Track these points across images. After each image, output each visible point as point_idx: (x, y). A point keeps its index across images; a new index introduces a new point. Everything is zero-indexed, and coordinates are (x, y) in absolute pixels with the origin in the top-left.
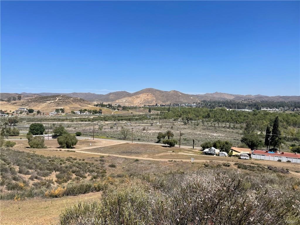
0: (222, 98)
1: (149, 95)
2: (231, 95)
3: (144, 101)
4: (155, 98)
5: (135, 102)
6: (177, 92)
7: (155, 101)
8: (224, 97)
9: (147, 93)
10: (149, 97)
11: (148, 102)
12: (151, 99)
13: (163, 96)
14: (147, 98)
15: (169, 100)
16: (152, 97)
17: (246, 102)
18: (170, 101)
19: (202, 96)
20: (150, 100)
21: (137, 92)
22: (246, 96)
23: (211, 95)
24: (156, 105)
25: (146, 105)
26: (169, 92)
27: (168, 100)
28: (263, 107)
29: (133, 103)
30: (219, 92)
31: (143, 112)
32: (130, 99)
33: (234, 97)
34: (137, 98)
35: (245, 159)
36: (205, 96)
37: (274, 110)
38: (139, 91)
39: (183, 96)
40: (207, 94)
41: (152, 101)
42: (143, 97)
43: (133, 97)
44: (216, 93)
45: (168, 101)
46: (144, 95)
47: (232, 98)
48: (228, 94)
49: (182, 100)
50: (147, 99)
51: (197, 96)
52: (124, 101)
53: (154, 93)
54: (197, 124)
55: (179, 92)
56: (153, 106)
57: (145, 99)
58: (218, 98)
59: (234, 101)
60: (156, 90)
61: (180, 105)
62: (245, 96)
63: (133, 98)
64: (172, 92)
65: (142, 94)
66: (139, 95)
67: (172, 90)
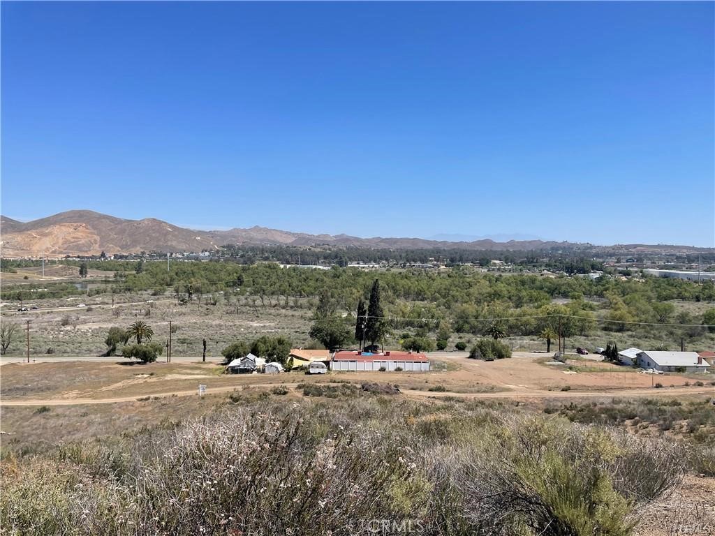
0: (269, 241)
1: (81, 229)
2: (289, 233)
3: (66, 246)
4: (98, 238)
5: (35, 248)
6: (161, 222)
7: (97, 245)
8: (272, 239)
9: (75, 224)
10: (79, 235)
11: (79, 248)
12: (87, 239)
13: (122, 232)
14: (73, 235)
15: (139, 244)
16: (90, 235)
17: (319, 250)
18: (142, 246)
19: (223, 236)
20: (83, 241)
22: (319, 236)
23: (244, 233)
24: (103, 255)
25: (71, 255)
26: (139, 222)
27: (135, 243)
28: (351, 260)
29: (30, 251)
30: (262, 226)
31: (62, 276)
32: (19, 238)
33: (294, 239)
34: (43, 235)
35: (319, 373)
36: (232, 234)
37: (371, 266)
39: (176, 233)
40: (234, 229)
41: (90, 245)
42: (62, 233)
43: (29, 232)
44: (257, 229)
45: (136, 246)
46: (63, 228)
47: (289, 240)
48: (281, 232)
49: (174, 243)
50: (73, 240)
51: (213, 235)
53: (96, 223)
54: (212, 302)
55: (165, 223)
56: (93, 257)
57: (69, 238)
58: (261, 240)
59: (295, 247)
61: (169, 254)
62: (317, 236)
63: (31, 235)
64: (146, 223)
65: (58, 226)
66: (49, 229)
67: (147, 217)
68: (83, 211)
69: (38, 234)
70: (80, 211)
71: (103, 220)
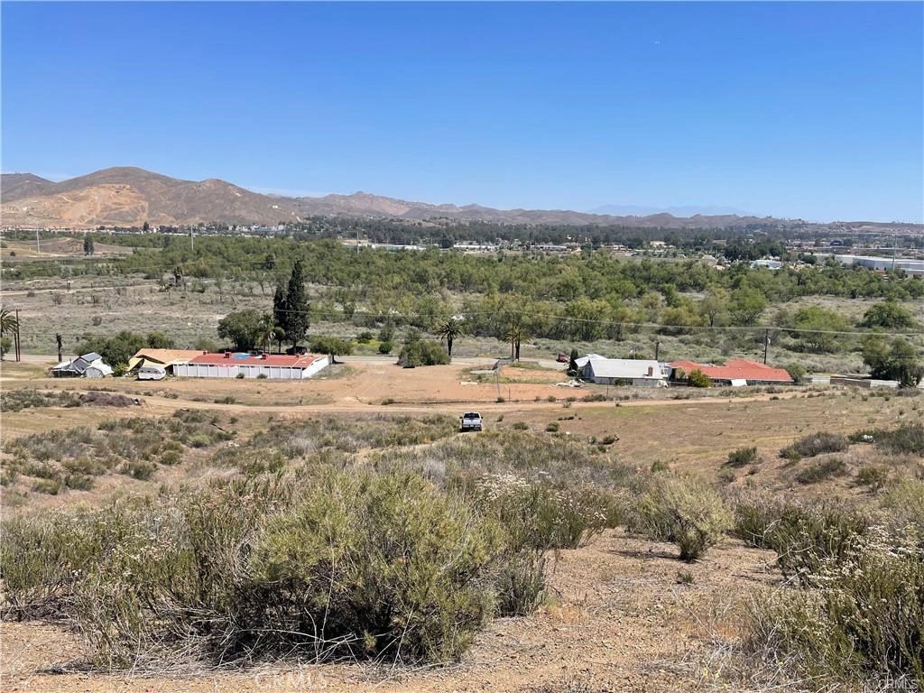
0: (372, 212)
1: (124, 192)
2: (401, 202)
3: (105, 214)
4: (146, 204)
5: (66, 216)
6: (226, 185)
7: (145, 214)
8: (377, 209)
9: (117, 186)
10: (122, 199)
11: (122, 217)
12: (132, 206)
13: (178, 196)
14: (115, 200)
15: (199, 213)
16: (136, 201)
18: (202, 215)
19: (314, 203)
20: (127, 208)
21: (76, 179)
23: (342, 201)
24: (146, 227)
25: (106, 226)
26: (199, 185)
27: (193, 212)
29: (60, 220)
30: (366, 192)
31: (66, 252)
32: (47, 203)
33: (408, 209)
34: (77, 199)
36: (327, 202)
38: (86, 176)
39: (247, 199)
41: (135, 214)
42: (100, 197)
43: (59, 196)
44: (360, 196)
45: (195, 216)
46: (102, 191)
49: (243, 213)
50: (114, 207)
52: (25, 209)
53: (144, 184)
55: (231, 185)
56: (134, 229)
57: (109, 204)
58: (363, 211)
59: (402, 221)
60: (149, 173)
62: (438, 207)
63: (61, 199)
64: (208, 185)
65: (95, 188)
66: (85, 192)
67: (208, 178)
68: (128, 168)
69: (70, 198)
70: (124, 168)
71: (153, 181)
